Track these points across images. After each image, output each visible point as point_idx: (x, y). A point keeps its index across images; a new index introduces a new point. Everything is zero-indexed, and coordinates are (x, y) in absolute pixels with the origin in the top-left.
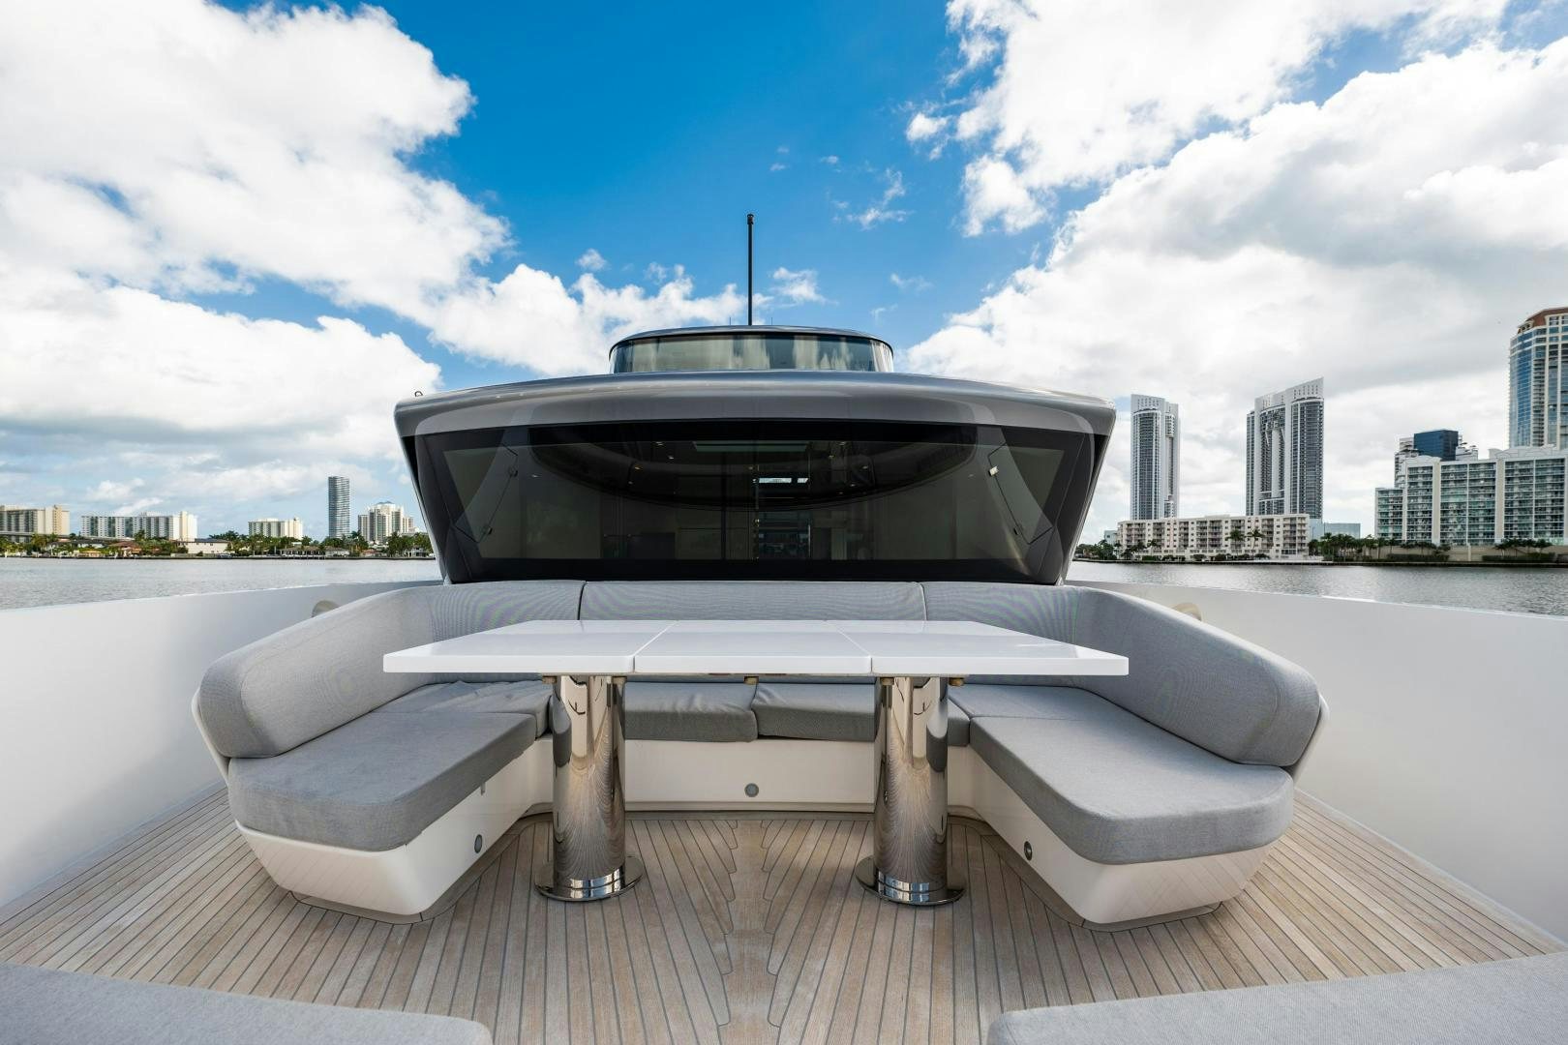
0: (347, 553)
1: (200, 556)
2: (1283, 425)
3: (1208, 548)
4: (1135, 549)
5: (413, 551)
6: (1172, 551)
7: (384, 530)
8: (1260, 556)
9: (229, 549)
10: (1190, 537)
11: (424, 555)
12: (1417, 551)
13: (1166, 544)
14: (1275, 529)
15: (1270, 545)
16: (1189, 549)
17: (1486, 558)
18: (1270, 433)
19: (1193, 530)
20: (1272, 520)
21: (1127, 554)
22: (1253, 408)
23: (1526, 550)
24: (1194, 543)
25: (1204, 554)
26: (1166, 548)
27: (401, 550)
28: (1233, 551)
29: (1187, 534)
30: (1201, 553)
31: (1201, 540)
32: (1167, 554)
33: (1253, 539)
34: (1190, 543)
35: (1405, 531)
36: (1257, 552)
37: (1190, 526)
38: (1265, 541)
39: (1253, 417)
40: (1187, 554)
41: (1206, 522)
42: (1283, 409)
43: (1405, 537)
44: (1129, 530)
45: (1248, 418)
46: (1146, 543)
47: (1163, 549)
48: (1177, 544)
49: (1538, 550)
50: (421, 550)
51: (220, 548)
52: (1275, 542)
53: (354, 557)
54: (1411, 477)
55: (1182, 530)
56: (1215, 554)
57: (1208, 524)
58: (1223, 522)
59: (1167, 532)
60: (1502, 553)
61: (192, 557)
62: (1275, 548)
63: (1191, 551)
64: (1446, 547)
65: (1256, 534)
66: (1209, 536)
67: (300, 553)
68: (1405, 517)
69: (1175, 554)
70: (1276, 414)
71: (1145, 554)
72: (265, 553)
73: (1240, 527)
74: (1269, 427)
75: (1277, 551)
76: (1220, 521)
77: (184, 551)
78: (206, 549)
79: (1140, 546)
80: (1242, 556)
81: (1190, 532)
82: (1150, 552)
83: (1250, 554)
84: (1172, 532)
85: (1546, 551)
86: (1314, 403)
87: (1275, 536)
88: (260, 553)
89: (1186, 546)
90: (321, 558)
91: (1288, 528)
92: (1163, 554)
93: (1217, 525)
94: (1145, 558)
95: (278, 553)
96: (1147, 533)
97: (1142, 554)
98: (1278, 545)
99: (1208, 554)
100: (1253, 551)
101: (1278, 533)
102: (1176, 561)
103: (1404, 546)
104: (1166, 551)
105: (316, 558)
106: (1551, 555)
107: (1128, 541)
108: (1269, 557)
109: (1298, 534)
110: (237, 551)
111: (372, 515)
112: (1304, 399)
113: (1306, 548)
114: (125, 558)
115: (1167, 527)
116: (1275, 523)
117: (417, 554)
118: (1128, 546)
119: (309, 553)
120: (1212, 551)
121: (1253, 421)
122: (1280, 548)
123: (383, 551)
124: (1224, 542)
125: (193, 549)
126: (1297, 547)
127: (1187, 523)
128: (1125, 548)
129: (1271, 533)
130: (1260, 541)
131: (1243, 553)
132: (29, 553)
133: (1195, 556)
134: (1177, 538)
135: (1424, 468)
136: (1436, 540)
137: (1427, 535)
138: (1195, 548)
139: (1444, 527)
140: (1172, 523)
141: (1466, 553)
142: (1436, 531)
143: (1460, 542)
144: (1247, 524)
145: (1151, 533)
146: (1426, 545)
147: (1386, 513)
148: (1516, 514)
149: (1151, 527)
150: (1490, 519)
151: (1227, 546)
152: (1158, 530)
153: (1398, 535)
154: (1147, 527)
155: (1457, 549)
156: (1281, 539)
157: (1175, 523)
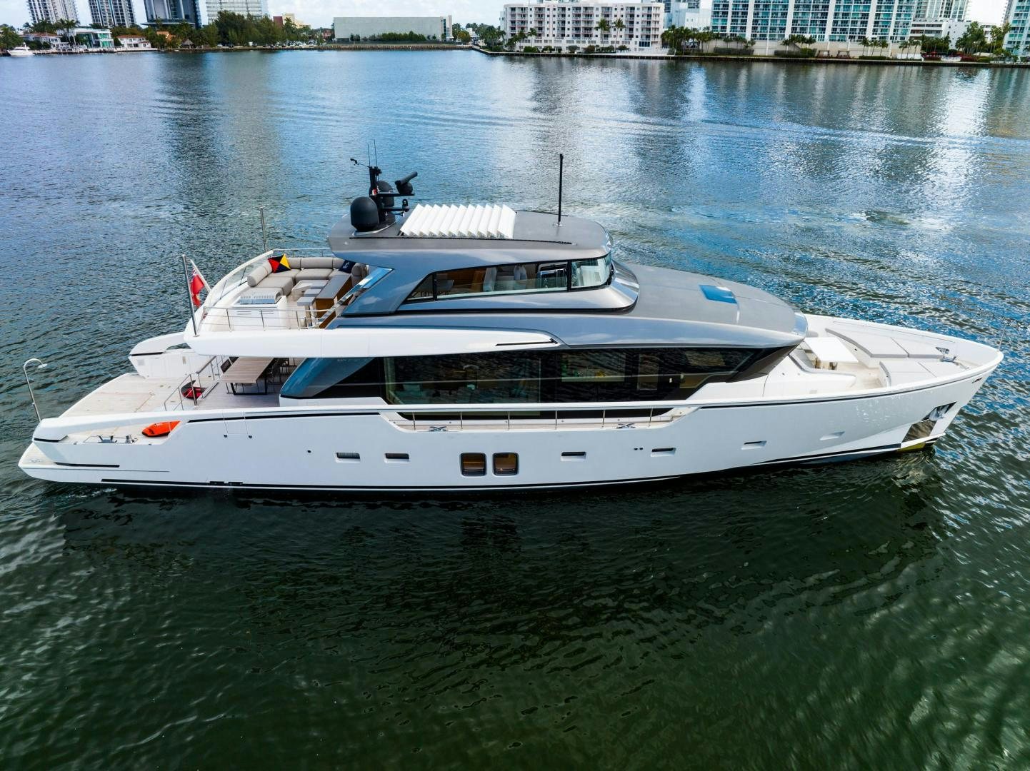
3: (582, 38)
4: (519, 38)
6: (551, 41)
8: (622, 48)
10: (567, 26)
12: (733, 45)
13: (546, 32)
14: (636, 19)
15: (631, 36)
16: (566, 38)
17: (777, 53)
19: (570, 18)
20: (634, 9)
21: (511, 43)
23: (799, 45)
24: (570, 32)
25: (578, 45)
26: (546, 38)
28: (602, 42)
29: (564, 22)
30: (575, 44)
31: (576, 29)
32: (546, 45)
33: (618, 29)
34: (567, 32)
35: (729, 25)
36: (621, 44)
37: (567, 12)
38: (628, 32)
40: (564, 45)
41: (580, 9)
43: (728, 31)
44: (513, 15)
46: (528, 31)
47: (544, 38)
48: (555, 32)
49: (807, 46)
52: (635, 33)
55: (560, 17)
56: (586, 45)
57: (582, 12)
58: (595, 9)
59: (547, 19)
60: (788, 48)
62: (634, 39)
63: (568, 41)
64: (753, 42)
65: (620, 24)
66: (582, 25)
68: (730, 10)
69: (553, 45)
71: (527, 45)
73: (608, 16)
75: (636, 42)
76: (592, 8)
79: (522, 36)
80: (608, 48)
81: (567, 19)
82: (532, 42)
83: (615, 46)
84: (551, 19)
85: (812, 47)
87: (636, 26)
89: (563, 35)
91: (645, 18)
92: (543, 45)
93: (589, 12)
94: (527, 49)
96: (529, 19)
97: (523, 45)
98: (637, 36)
99: (580, 45)
100: (618, 42)
101: (638, 23)
102: (554, 53)
103: (727, 41)
104: (546, 41)
106: (814, 50)
107: (512, 28)
108: (628, 49)
109: (653, 25)
113: (659, 39)
115: (546, 13)
118: (512, 35)
120: (584, 42)
122: (639, 40)
124: (594, 32)
126: (652, 39)
127: (564, 9)
128: (509, 36)
129: (632, 23)
130: (623, 32)
131: (609, 45)
133: (571, 48)
134: (555, 26)
136: (748, 36)
137: (743, 29)
138: (570, 38)
139: (755, 22)
140: (551, 9)
141: (765, 48)
142: (749, 25)
143: (763, 37)
144: (614, 12)
145: (533, 19)
146: (741, 39)
147: (719, 5)
148: (801, 10)
149: (533, 13)
150: (785, 15)
151: (597, 36)
152: (539, 15)
153: (724, 28)
154: (529, 13)
155: (759, 44)
156: (640, 30)
157: (554, 9)
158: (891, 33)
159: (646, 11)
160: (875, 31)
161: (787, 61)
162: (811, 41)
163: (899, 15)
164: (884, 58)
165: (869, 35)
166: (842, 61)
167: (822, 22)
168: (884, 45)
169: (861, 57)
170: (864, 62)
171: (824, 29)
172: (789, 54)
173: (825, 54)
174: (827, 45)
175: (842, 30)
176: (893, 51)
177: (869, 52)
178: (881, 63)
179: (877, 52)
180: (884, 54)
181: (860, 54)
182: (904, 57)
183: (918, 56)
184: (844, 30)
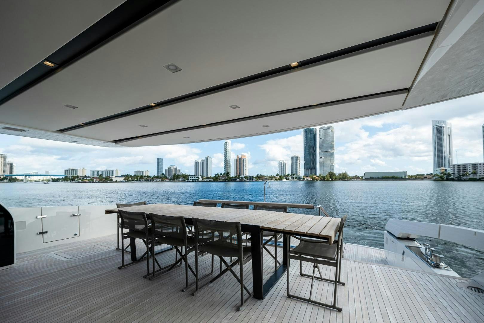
0: (160, 180)
1: (116, 181)
5: (181, 179)
6: (483, 176)
7: (172, 173)
9: (125, 179)
11: (184, 180)
13: (479, 173)
21: (458, 177)
27: (177, 179)
50: (183, 179)
51: (122, 179)
53: (162, 181)
59: (479, 168)
61: (114, 182)
67: (146, 180)
72: (135, 180)
77: (112, 180)
78: (118, 179)
79: (466, 174)
84: (482, 168)
88: (134, 181)
90: (152, 182)
95: (139, 180)
97: (468, 177)
104: (479, 176)
105: (151, 182)
110: (127, 180)
111: (169, 169)
114: (95, 182)
115: (479, 166)
117: (182, 180)
118: (459, 174)
119: (149, 180)
123: (171, 179)
125: (114, 179)
132: (70, 181)
140: (482, 164)
149: (471, 166)
152: (474, 167)
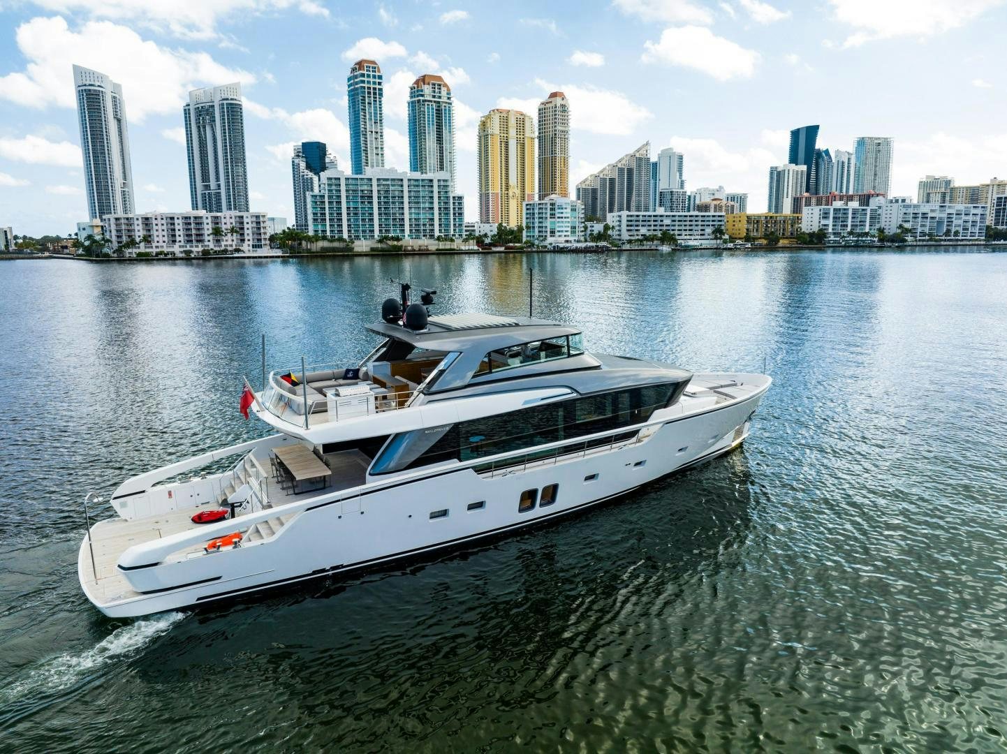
2: (214, 121)
3: (194, 243)
4: (128, 245)
6: (162, 247)
8: (238, 250)
10: (177, 233)
12: (336, 244)
13: (156, 239)
14: (246, 226)
15: (243, 240)
16: (177, 244)
17: (372, 249)
18: (204, 127)
19: (179, 225)
20: (242, 217)
21: (119, 251)
22: (188, 101)
23: (390, 243)
24: (182, 238)
25: (192, 249)
26: (156, 244)
28: (215, 246)
29: (174, 230)
30: (188, 248)
31: (187, 235)
32: (158, 250)
33: (229, 235)
34: (178, 239)
35: (328, 229)
36: (234, 247)
37: (176, 221)
38: (239, 237)
39: (189, 110)
40: (177, 249)
41: (190, 218)
42: (213, 106)
43: (328, 233)
44: (118, 225)
45: (185, 110)
46: (138, 240)
47: (154, 245)
48: (166, 239)
49: (395, 243)
52: (246, 237)
54: (329, 185)
55: (169, 225)
56: (200, 249)
57: (192, 220)
58: (204, 218)
59: (155, 227)
60: (379, 245)
62: (246, 242)
63: (180, 246)
64: (351, 242)
65: (233, 231)
66: (194, 232)
68: (327, 217)
69: (166, 250)
70: (207, 110)
71: (138, 251)
73: (217, 223)
74: (203, 122)
75: (249, 245)
79: (132, 243)
80: (223, 251)
81: (177, 227)
82: (142, 248)
83: (229, 248)
84: (160, 227)
85: (400, 243)
86: (236, 104)
87: (246, 232)
89: (174, 241)
91: (254, 225)
92: (154, 251)
93: (200, 221)
94: (139, 254)
96: (137, 228)
97: (134, 251)
98: (249, 240)
99: (195, 249)
100: (231, 246)
101: (248, 229)
102: (168, 256)
103: (329, 240)
106: (402, 246)
107: (118, 237)
108: (243, 251)
109: (262, 231)
112: (227, 99)
113: (268, 242)
115: (154, 222)
116: (245, 220)
118: (119, 242)
120: (197, 246)
121: (189, 114)
122: (251, 243)
124: (206, 238)
126: (263, 242)
127: (172, 218)
128: (115, 245)
129: (243, 229)
130: (235, 237)
131: (223, 248)
133: (185, 252)
134: (165, 233)
135: (336, 179)
136: (345, 236)
137: (341, 232)
138: (182, 244)
139: (349, 226)
140: (159, 218)
141: (362, 245)
142: (345, 228)
143: (357, 238)
144: (223, 221)
145: (140, 227)
146: (341, 239)
147: (317, 214)
148: (384, 217)
149: (140, 222)
150: (371, 220)
151: (209, 241)
152: (146, 224)
153: (324, 231)
154: (136, 222)
155: (357, 243)
156: (251, 235)
157: (162, 219)
158: (452, 233)
159: (254, 219)
160: (440, 231)
161: (383, 255)
162: (398, 239)
163: (454, 219)
164: (454, 250)
165: (437, 234)
166: (423, 253)
167: (400, 225)
168: (452, 240)
169: (437, 250)
170: (440, 253)
171: (403, 230)
172: (382, 250)
173: (409, 248)
174: (408, 241)
175: (416, 232)
176: (458, 244)
177: (442, 246)
178: (452, 253)
179: (448, 245)
180: (452, 247)
181: (436, 247)
182: (467, 248)
183: (476, 248)
184: (418, 230)
